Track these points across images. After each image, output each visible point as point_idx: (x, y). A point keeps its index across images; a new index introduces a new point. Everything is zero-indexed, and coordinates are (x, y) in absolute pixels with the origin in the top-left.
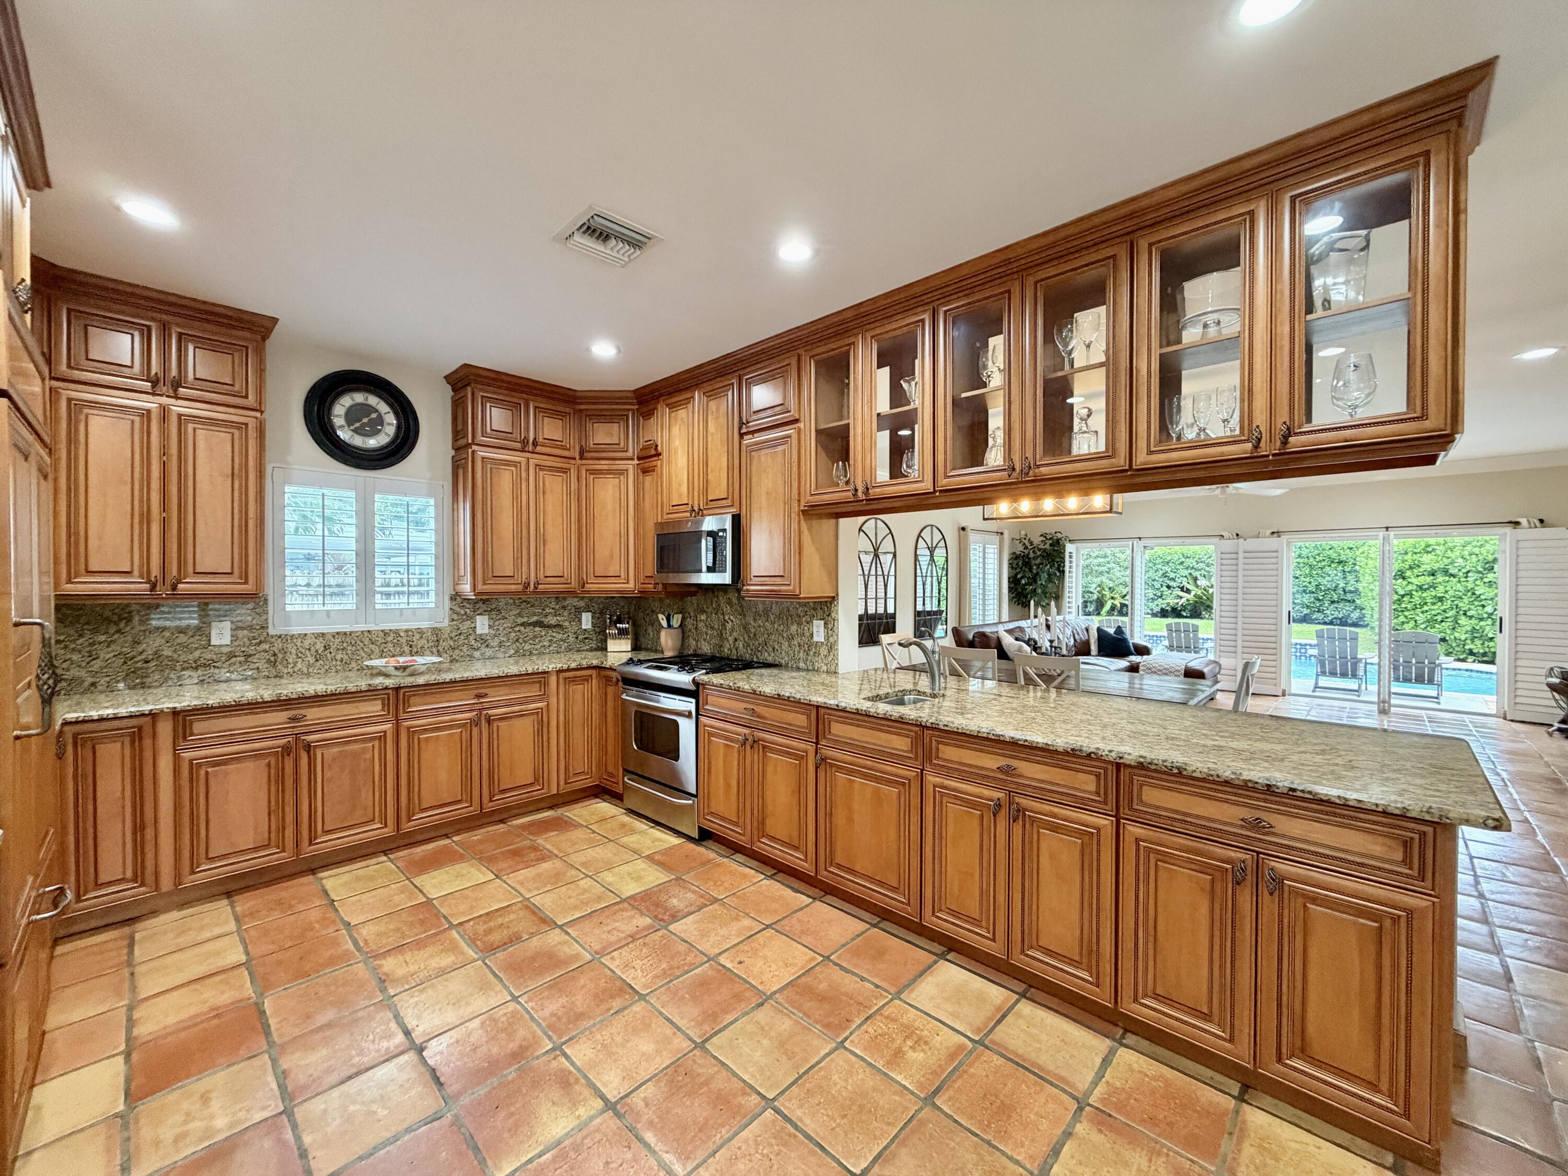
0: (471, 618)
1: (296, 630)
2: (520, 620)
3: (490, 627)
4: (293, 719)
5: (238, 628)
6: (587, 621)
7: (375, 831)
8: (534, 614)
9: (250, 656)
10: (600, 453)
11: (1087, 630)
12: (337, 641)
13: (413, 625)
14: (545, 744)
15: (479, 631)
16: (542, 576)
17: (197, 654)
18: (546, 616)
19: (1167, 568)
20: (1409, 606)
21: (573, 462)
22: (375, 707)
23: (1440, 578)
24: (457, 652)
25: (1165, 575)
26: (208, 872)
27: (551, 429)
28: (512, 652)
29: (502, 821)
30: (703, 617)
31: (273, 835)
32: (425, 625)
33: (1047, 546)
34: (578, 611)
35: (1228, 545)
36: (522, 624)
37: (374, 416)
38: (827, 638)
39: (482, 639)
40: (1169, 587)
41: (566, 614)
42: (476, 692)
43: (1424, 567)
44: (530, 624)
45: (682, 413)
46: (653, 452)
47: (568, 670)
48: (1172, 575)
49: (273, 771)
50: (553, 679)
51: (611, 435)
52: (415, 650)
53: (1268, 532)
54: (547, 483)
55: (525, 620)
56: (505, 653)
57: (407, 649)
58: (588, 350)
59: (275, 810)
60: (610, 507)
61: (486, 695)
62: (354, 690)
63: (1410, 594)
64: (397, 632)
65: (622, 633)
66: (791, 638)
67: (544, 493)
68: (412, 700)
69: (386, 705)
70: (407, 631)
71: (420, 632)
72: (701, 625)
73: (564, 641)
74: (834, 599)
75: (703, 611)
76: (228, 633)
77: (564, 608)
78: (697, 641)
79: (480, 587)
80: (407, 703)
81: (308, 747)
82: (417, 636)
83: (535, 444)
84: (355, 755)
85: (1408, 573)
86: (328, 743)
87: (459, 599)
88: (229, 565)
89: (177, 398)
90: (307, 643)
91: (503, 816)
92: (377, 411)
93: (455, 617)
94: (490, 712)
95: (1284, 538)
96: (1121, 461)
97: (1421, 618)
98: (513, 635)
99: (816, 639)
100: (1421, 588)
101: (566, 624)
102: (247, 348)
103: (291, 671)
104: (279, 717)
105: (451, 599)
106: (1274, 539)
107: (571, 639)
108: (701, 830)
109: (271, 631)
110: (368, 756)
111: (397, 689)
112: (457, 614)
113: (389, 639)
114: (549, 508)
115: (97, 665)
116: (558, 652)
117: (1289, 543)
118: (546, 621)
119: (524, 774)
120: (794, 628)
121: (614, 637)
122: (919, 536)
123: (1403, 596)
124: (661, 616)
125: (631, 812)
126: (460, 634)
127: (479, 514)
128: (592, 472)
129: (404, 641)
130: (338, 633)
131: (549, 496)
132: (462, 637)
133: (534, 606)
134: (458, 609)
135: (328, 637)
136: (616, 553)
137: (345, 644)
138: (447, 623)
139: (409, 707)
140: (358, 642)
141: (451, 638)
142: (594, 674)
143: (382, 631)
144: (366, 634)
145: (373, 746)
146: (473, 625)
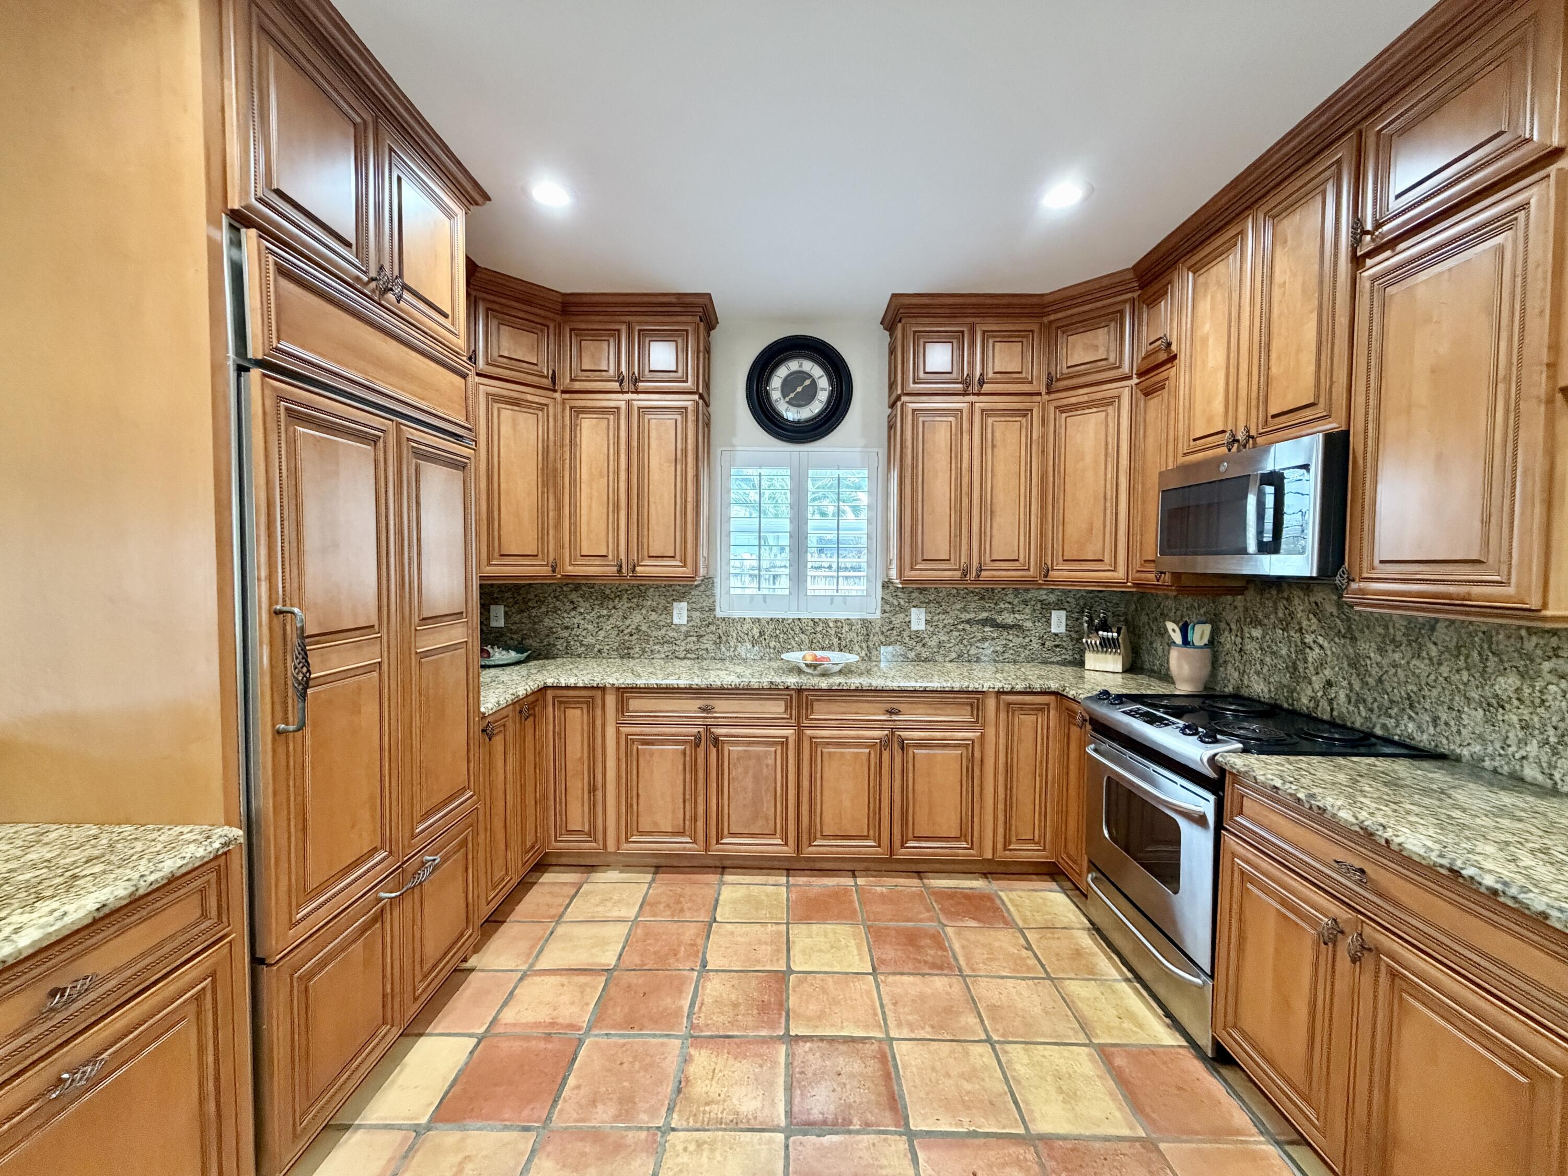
0: (905, 611)
1: (737, 614)
2: (965, 616)
3: (927, 622)
4: (704, 709)
5: (692, 609)
6: (1058, 622)
7: (774, 846)
8: (983, 609)
9: (702, 636)
10: (1078, 378)
12: (771, 627)
13: (842, 616)
14: (977, 789)
15: (914, 627)
16: (988, 559)
17: (663, 631)
18: (1000, 612)
21: (1038, 398)
22: (779, 708)
24: (889, 650)
26: (638, 845)
27: (1005, 358)
28: (954, 655)
29: (918, 875)
30: (1257, 633)
31: (687, 823)
32: (855, 616)
34: (1046, 609)
36: (968, 621)
37: (807, 382)
39: (918, 637)
41: (1027, 611)
42: (889, 706)
44: (978, 622)
45: (1218, 270)
46: (1163, 356)
47: (1012, 692)
49: (688, 759)
50: (991, 703)
51: (1096, 347)
52: (844, 643)
54: (998, 434)
55: (972, 616)
56: (945, 656)
57: (836, 643)
59: (689, 797)
60: (1089, 459)
61: (898, 712)
62: (756, 686)
64: (826, 622)
65: (1107, 645)
66: (1495, 704)
67: (993, 446)
68: (817, 706)
69: (788, 707)
70: (836, 621)
71: (850, 623)
72: (1250, 646)
73: (1025, 647)
75: (1257, 623)
76: (685, 613)
77: (1025, 602)
78: (1242, 673)
79: (910, 574)
80: (810, 706)
81: (716, 741)
82: (846, 628)
83: (982, 382)
84: (759, 758)
86: (737, 740)
87: (891, 588)
88: (673, 548)
89: (637, 392)
90: (746, 627)
91: (921, 867)
92: (810, 376)
93: (887, 608)
94: (904, 734)
98: (956, 634)
101: (1028, 624)
102: (687, 331)
103: (732, 654)
104: (691, 706)
105: (883, 586)
107: (1035, 645)
108: (1218, 1046)
109: (719, 614)
110: (771, 761)
111: (800, 691)
112: (892, 605)
113: (819, 629)
114: (1000, 469)
115: (602, 634)
116: (1015, 662)
118: (999, 619)
119: (948, 823)
121: (1094, 649)
124: (1170, 626)
125: (1096, 929)
126: (892, 629)
127: (908, 482)
128: (1061, 409)
129: (833, 633)
130: (771, 619)
131: (1000, 452)
132: (895, 632)
133: (982, 598)
134: (891, 599)
135: (764, 622)
136: (1098, 524)
137: (778, 632)
138: (878, 614)
139: (812, 713)
140: (790, 630)
141: (883, 633)
142: (1048, 705)
143: (812, 620)
144: (797, 622)
145: (776, 751)
146: (907, 619)
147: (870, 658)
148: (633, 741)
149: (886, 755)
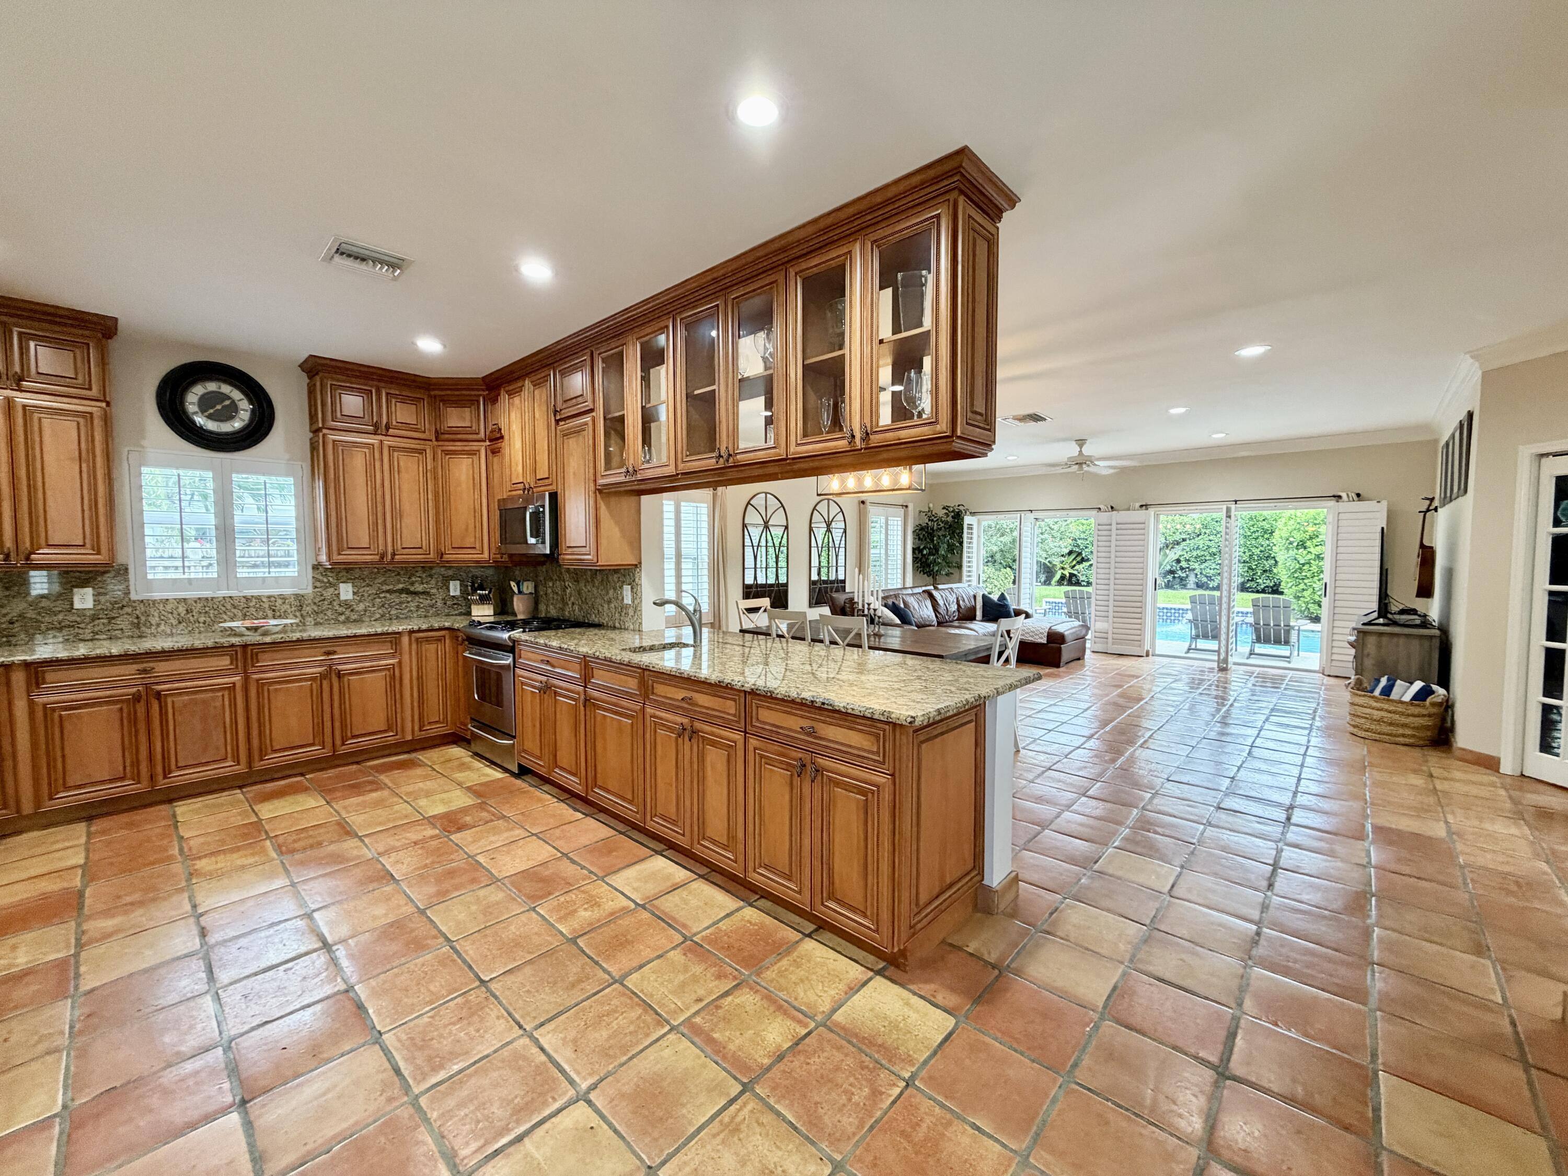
0: (334, 586)
1: (157, 595)
2: (385, 588)
3: (354, 593)
4: (145, 671)
5: (99, 594)
6: (455, 589)
7: (228, 768)
8: (399, 582)
9: (114, 618)
10: (454, 435)
11: (975, 597)
12: (199, 605)
13: (275, 592)
14: (398, 696)
15: (343, 597)
16: (399, 547)
17: (60, 617)
18: (412, 584)
20: (1308, 575)
21: (430, 443)
22: (225, 662)
24: (321, 615)
26: (66, 798)
27: (404, 413)
28: (378, 615)
29: (358, 763)
30: (551, 584)
31: (128, 769)
32: (288, 591)
33: (950, 519)
34: (446, 581)
35: (1104, 517)
36: (388, 591)
37: (227, 402)
38: (633, 600)
39: (347, 605)
41: (433, 582)
42: (329, 649)
44: (395, 591)
45: (517, 400)
46: (498, 435)
47: (420, 631)
50: (405, 640)
51: (464, 419)
52: (278, 614)
53: (1138, 505)
54: (402, 463)
55: (391, 587)
56: (370, 617)
57: (270, 613)
58: (414, 344)
59: (129, 746)
60: (464, 486)
61: (334, 653)
62: (201, 646)
64: (259, 598)
65: (483, 600)
66: (609, 602)
67: (399, 472)
68: (260, 656)
69: (234, 660)
70: (269, 597)
71: (284, 598)
72: (549, 591)
73: (432, 606)
74: (638, 566)
75: (550, 579)
76: (90, 598)
77: (431, 576)
78: (547, 606)
79: (336, 558)
80: (255, 657)
81: (158, 695)
82: (280, 601)
83: (387, 427)
84: (206, 703)
85: (1308, 544)
86: (181, 693)
87: (321, 569)
88: (81, 536)
89: (21, 390)
90: (169, 608)
91: (357, 758)
92: (229, 398)
93: (318, 584)
94: (340, 667)
95: (1151, 511)
96: (781, 451)
98: (378, 600)
99: (626, 602)
101: (434, 591)
102: (88, 345)
103: (155, 632)
104: (130, 669)
105: (313, 568)
106: (1143, 512)
107: (440, 604)
108: (520, 766)
109: (133, 596)
110: (219, 704)
111: (245, 646)
112: (322, 582)
113: (251, 604)
114: (405, 487)
116: (425, 617)
117: (1157, 516)
118: (412, 589)
119: (378, 721)
120: (611, 592)
121: (476, 603)
122: (814, 509)
123: (1303, 565)
124: (513, 584)
125: (476, 755)
126: (324, 600)
127: (332, 491)
128: (447, 453)
129: (266, 605)
130: (199, 599)
131: (404, 475)
132: (326, 603)
133: (399, 574)
134: (321, 578)
135: (189, 602)
136: (471, 526)
137: (207, 609)
138: (310, 590)
139: (258, 662)
140: (220, 607)
141: (315, 603)
142: (444, 636)
143: (244, 597)
144: (228, 600)
145: (223, 696)
146: (336, 592)
147: (304, 625)
148: (53, 710)
149: (325, 684)
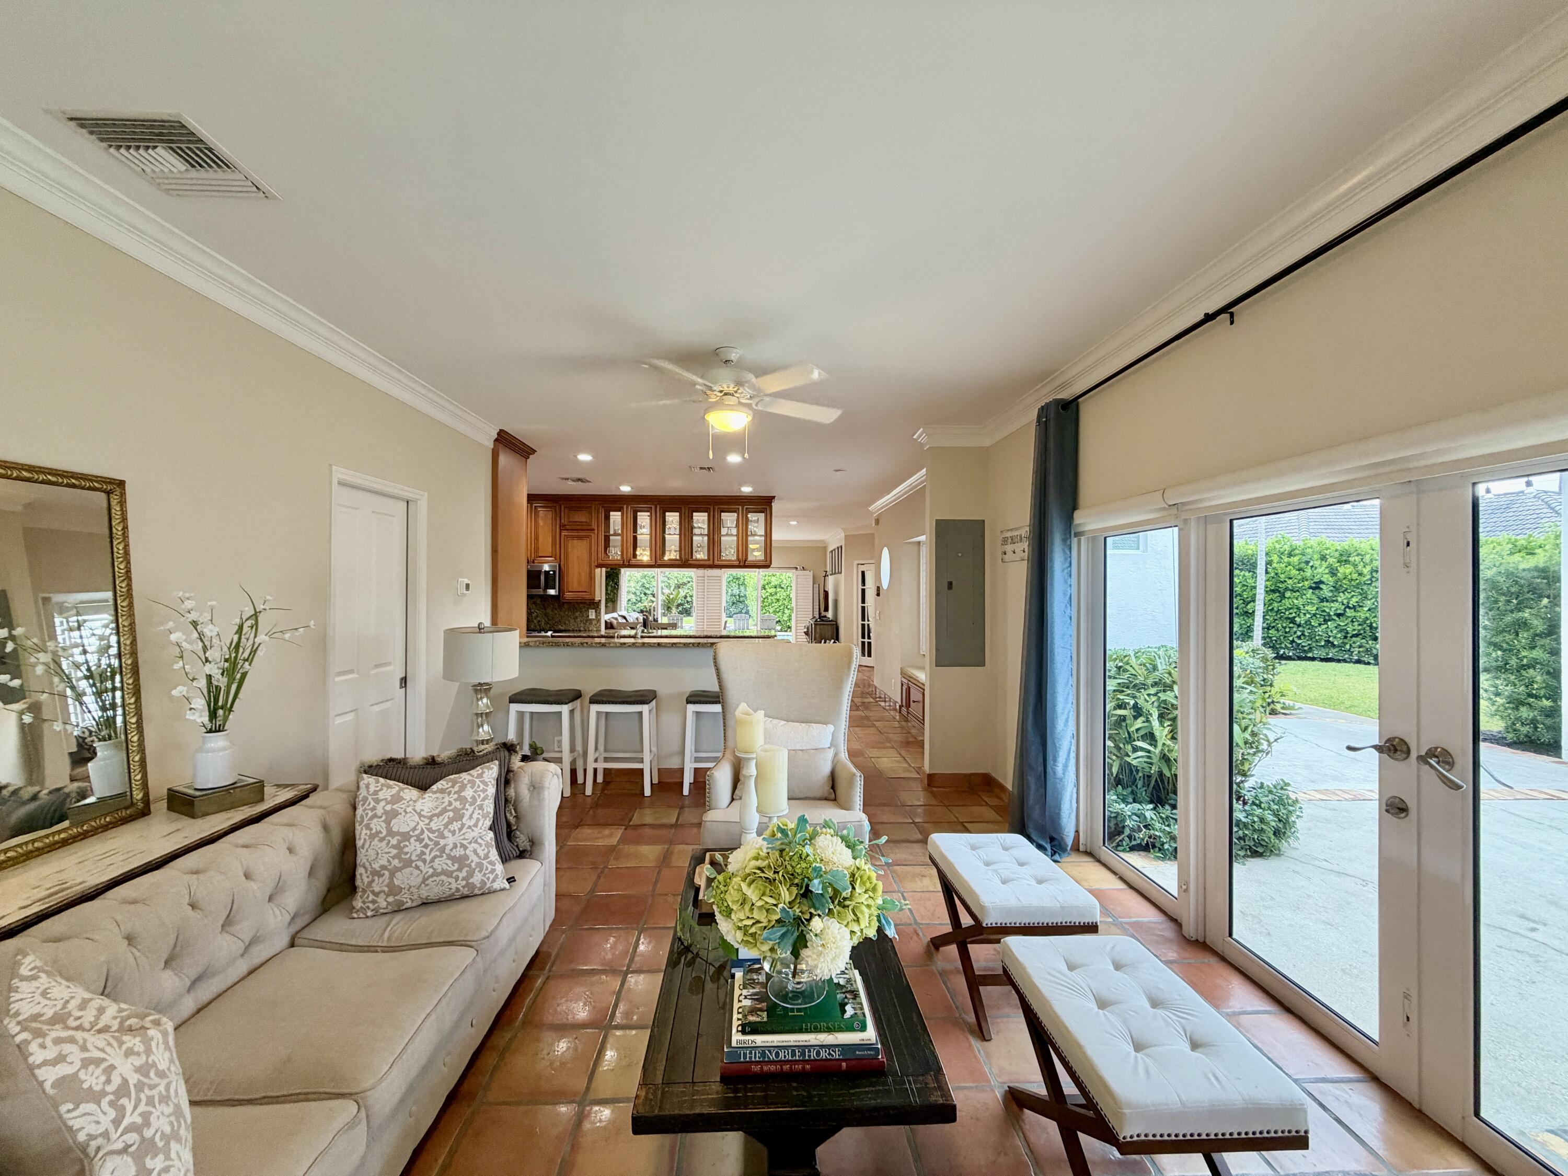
19: (644, 581)
23: (778, 590)
25: (643, 586)
38: (596, 616)
40: (645, 594)
43: (773, 584)
48: (647, 586)
63: (767, 598)
66: (575, 618)
74: (600, 601)
96: (711, 562)
97: (771, 610)
99: (590, 617)
100: (771, 595)
120: (577, 614)
